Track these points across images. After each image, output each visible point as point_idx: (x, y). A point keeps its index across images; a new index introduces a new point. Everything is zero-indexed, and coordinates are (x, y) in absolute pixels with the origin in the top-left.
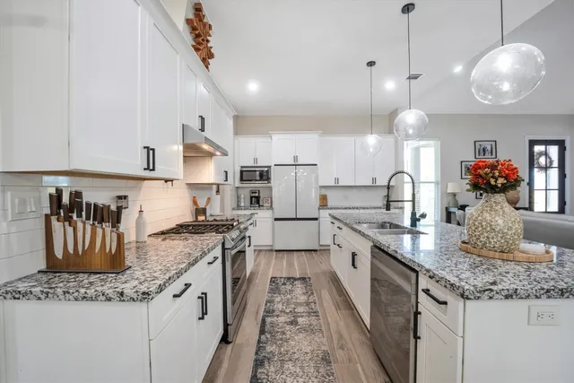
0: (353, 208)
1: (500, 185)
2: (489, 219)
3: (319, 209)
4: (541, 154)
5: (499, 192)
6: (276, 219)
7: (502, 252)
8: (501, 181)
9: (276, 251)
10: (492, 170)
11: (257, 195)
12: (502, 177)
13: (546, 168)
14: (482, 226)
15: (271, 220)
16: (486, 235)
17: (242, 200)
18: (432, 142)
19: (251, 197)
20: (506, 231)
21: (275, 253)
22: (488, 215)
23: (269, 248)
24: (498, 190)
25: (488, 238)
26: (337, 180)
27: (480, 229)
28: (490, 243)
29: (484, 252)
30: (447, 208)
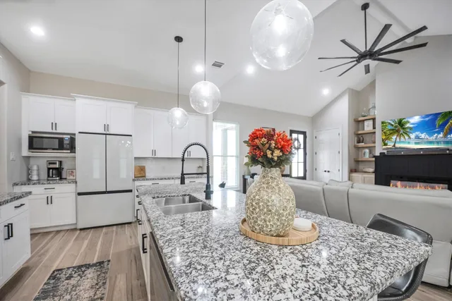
0: (169, 179)
1: (276, 158)
2: (266, 197)
3: (134, 180)
4: (295, 139)
5: (275, 167)
6: (80, 194)
7: (278, 236)
8: (277, 153)
9: (81, 229)
10: (269, 140)
11: (57, 166)
12: (278, 148)
13: (298, 149)
14: (259, 207)
15: (74, 195)
16: (263, 217)
17: (35, 173)
18: (234, 125)
19: (49, 169)
20: (281, 211)
21: (78, 232)
22: (265, 193)
23: (73, 227)
24: (274, 164)
25: (265, 221)
26: (154, 152)
27: (257, 210)
28: (267, 226)
29: (261, 237)
30: (244, 176)
